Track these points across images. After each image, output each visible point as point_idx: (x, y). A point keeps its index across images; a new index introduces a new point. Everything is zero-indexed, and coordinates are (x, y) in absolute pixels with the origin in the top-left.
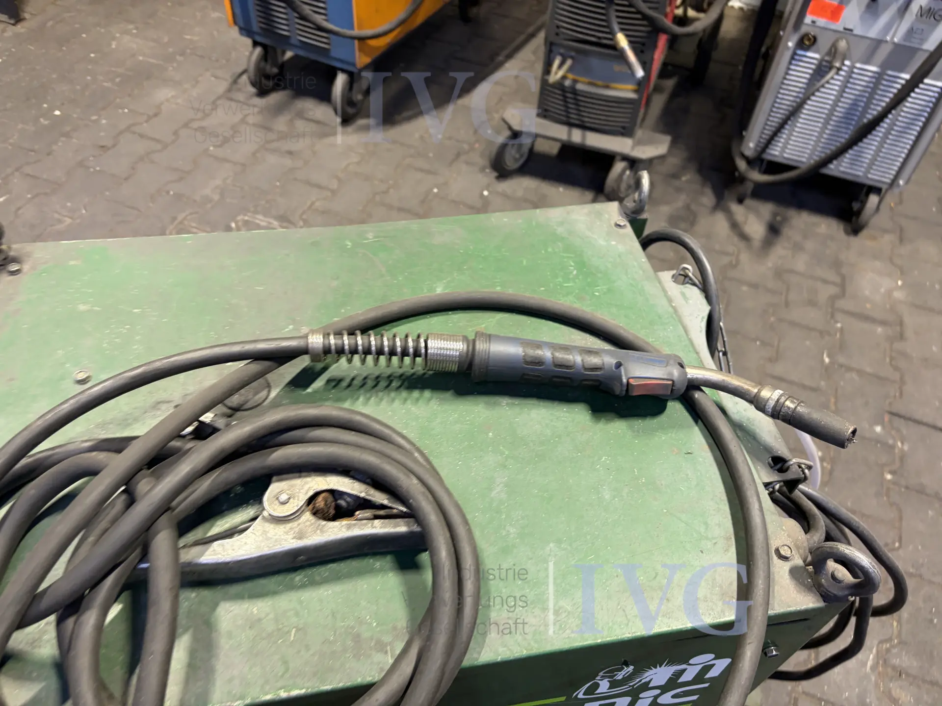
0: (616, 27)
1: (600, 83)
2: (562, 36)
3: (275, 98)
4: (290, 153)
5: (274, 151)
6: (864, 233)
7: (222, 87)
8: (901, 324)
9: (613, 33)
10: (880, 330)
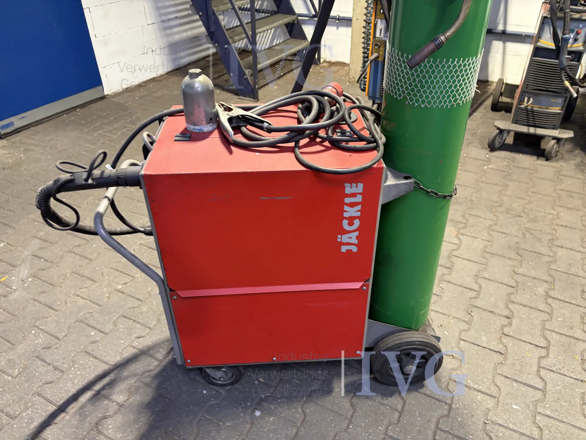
0: (564, 79)
1: (543, 107)
2: (528, 88)
9: (563, 82)
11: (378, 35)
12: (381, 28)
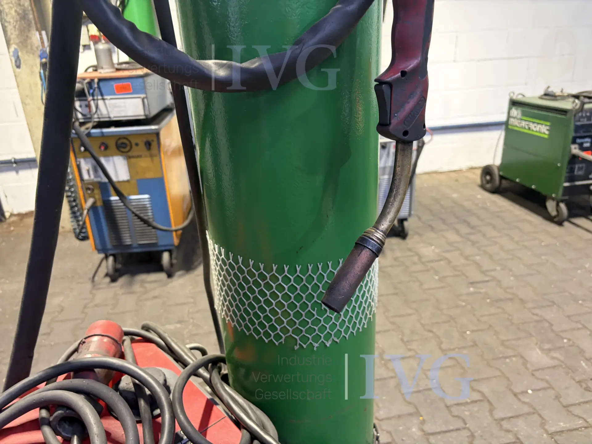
3: (122, 280)
4: (155, 297)
5: (147, 299)
6: (408, 238)
7: (89, 286)
8: (446, 259)
10: (442, 263)
11: (86, 177)
12: (87, 168)
